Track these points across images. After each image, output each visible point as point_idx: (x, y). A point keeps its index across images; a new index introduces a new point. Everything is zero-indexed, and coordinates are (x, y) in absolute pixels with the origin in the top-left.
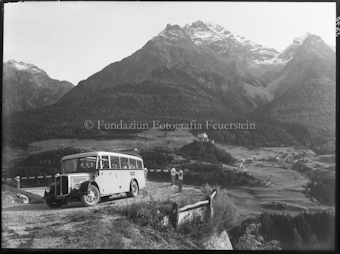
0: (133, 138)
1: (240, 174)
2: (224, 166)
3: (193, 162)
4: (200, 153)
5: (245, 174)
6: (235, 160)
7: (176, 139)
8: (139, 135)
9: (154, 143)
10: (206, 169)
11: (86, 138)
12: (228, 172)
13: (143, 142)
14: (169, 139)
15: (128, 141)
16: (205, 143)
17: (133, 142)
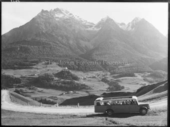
0: (31, 68)
1: (82, 85)
2: (76, 81)
3: (62, 80)
4: (65, 76)
5: (84, 85)
6: (79, 79)
7: (51, 68)
8: (34, 67)
9: (41, 70)
10: (68, 83)
11: (8, 68)
12: (77, 84)
13: (36, 70)
14: (48, 68)
15: (29, 70)
16: (67, 72)
17: (32, 70)
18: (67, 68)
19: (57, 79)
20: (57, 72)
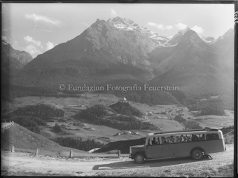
0: (78, 97)
1: (145, 123)
2: (137, 118)
3: (118, 115)
4: (122, 109)
5: (148, 124)
6: (142, 114)
7: (105, 98)
8: (82, 95)
9: (91, 100)
10: (126, 119)
11: (49, 96)
12: (139, 122)
13: (85, 100)
15: (75, 99)
16: (125, 103)
17: (79, 100)
18: (125, 99)
19: (111, 113)
20: (111, 104)
